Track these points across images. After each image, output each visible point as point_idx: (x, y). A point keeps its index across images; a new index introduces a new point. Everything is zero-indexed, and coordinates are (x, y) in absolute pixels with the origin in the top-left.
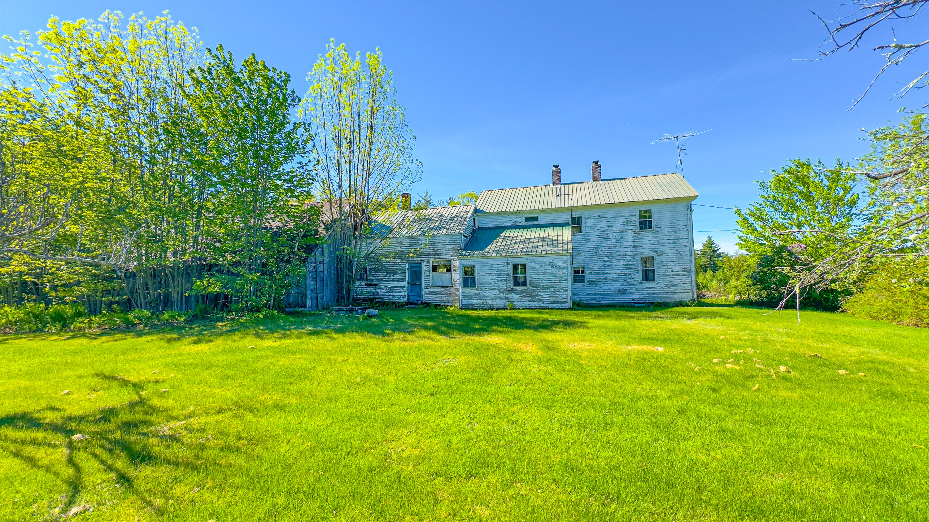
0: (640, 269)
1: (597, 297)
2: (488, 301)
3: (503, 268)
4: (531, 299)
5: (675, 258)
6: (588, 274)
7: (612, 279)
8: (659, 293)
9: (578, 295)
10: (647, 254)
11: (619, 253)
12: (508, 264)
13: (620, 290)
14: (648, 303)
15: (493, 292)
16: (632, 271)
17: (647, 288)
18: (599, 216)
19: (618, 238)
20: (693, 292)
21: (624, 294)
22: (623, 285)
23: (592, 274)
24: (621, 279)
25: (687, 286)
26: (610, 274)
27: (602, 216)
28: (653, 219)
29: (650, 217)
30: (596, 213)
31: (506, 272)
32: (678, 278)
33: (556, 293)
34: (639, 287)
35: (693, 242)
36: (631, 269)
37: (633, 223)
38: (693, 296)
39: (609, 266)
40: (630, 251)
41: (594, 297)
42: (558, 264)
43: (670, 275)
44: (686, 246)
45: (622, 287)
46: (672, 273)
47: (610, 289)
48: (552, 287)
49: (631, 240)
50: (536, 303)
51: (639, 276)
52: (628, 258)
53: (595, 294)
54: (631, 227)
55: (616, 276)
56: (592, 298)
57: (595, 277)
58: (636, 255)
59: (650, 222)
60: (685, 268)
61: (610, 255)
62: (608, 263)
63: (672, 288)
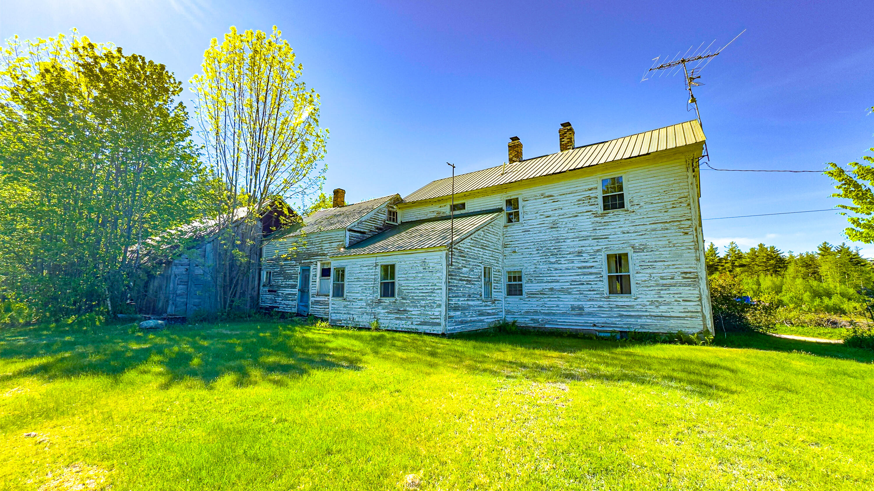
0: (605, 274)
1: (540, 318)
2: (355, 316)
3: (371, 271)
4: (398, 316)
5: (666, 254)
6: (527, 282)
7: (562, 290)
8: (640, 317)
9: (513, 313)
10: (616, 250)
11: (572, 250)
12: (377, 265)
13: (573, 308)
14: (621, 332)
15: (360, 304)
16: (592, 277)
17: (617, 307)
18: (542, 195)
19: (571, 225)
20: (704, 317)
21: (580, 315)
22: (579, 300)
23: (532, 282)
24: (574, 291)
25: (692, 306)
26: (558, 282)
27: (547, 194)
28: (625, 192)
29: (621, 188)
30: (537, 190)
31: (373, 277)
32: (673, 290)
33: (427, 308)
34: (605, 304)
35: (700, 225)
36: (591, 274)
37: (593, 200)
38: (705, 325)
39: (556, 269)
40: (589, 246)
41: (535, 317)
42: (431, 265)
43: (658, 285)
44: (687, 233)
45: (577, 303)
46: (662, 282)
47: (558, 306)
48: (423, 300)
49: (590, 227)
50: (404, 322)
51: (604, 286)
52: (586, 256)
53: (536, 313)
54: (589, 208)
55: (566, 286)
56: (532, 320)
57: (535, 287)
58: (598, 251)
59: (622, 196)
60: (686, 273)
61: (557, 253)
62: (556, 266)
63: (663, 308)
